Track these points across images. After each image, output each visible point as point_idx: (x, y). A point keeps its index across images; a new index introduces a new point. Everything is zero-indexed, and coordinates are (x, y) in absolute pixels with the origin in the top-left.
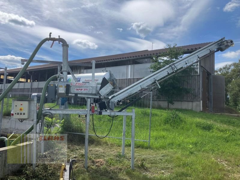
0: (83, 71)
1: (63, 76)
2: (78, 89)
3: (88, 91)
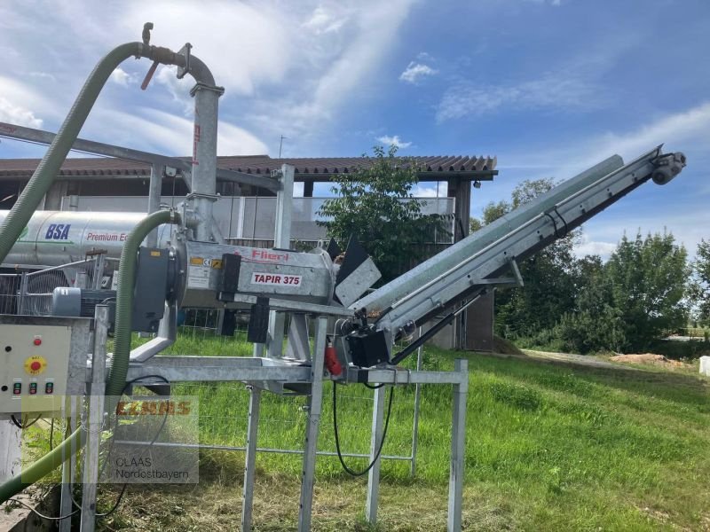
0: (77, 203)
1: (198, 218)
2: (265, 275)
3: (299, 285)
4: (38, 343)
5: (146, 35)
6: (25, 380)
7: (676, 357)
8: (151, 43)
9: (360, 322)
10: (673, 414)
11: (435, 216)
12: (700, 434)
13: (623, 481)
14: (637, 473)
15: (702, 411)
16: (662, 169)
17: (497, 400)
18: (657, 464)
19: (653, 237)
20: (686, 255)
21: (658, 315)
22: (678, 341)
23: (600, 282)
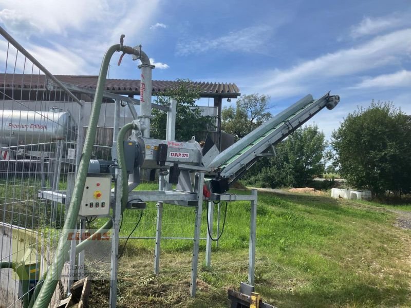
1: (145, 127)
2: (175, 153)
3: (188, 158)
4: (98, 185)
5: (122, 41)
6: (94, 201)
7: (320, 189)
8: (124, 44)
9: (217, 174)
10: (325, 215)
11: (208, 117)
12: (338, 224)
13: (310, 245)
14: (315, 241)
15: (337, 214)
16: (330, 103)
17: (247, 211)
18: (322, 237)
19: (308, 127)
20: (324, 137)
21: (310, 167)
22: (319, 181)
23: (282, 150)
